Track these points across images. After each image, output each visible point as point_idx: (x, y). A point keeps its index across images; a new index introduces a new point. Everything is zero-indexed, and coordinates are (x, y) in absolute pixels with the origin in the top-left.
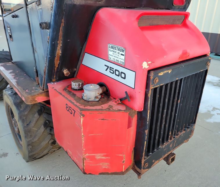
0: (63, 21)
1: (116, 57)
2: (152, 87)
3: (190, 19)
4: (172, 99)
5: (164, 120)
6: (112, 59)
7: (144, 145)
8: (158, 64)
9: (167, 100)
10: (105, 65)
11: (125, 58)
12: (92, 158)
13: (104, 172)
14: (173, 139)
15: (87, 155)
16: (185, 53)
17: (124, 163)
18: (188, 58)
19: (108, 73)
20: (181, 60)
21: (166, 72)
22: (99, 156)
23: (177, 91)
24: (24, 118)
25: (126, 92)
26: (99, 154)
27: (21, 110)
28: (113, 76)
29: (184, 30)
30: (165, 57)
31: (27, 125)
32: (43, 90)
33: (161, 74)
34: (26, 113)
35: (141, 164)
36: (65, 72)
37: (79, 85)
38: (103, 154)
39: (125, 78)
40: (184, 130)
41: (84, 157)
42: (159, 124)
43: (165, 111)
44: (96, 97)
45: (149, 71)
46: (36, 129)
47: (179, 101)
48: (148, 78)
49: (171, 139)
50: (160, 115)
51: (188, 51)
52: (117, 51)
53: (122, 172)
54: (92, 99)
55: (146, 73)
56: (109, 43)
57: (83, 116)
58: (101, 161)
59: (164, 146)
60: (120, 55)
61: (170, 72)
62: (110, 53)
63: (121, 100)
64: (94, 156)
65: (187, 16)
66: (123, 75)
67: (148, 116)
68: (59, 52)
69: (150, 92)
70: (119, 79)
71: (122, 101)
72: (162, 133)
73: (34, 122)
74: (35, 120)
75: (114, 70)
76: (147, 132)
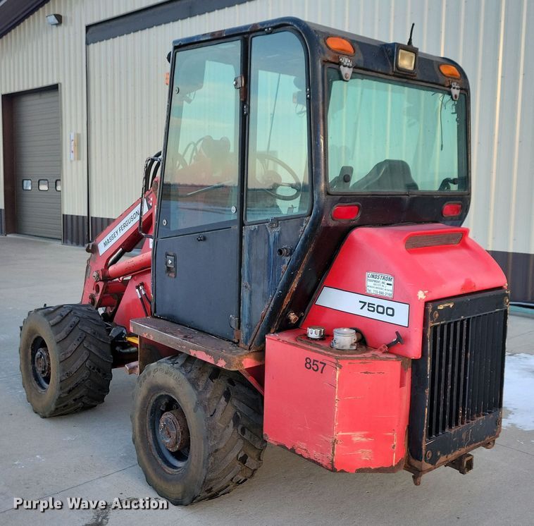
0: (312, 245)
1: (379, 288)
2: (431, 324)
3: (471, 235)
4: (457, 348)
5: (449, 382)
6: (372, 292)
7: (424, 416)
8: (435, 295)
9: (451, 348)
10: (360, 302)
11: (394, 288)
12: (347, 440)
13: (363, 467)
14: (466, 424)
15: (340, 434)
16: (468, 283)
17: (395, 448)
18: (474, 290)
19: (365, 313)
20: (465, 292)
21: (446, 305)
22: (357, 437)
23: (464, 337)
24: (206, 403)
25: (397, 333)
26: (358, 433)
27: (200, 390)
28: (375, 315)
29: (464, 252)
30: (444, 286)
31: (211, 416)
32: (250, 349)
33: (441, 307)
34: (208, 396)
35: (422, 449)
36: (292, 316)
37: (320, 332)
38: (363, 433)
39: (392, 315)
40: (483, 415)
41: (336, 437)
42: (442, 386)
43: (450, 366)
44: (352, 345)
45: (426, 303)
46: (223, 426)
47: (469, 354)
48: (426, 311)
49: (462, 423)
50: (443, 370)
51: (473, 280)
52: (382, 281)
53: (392, 466)
54: (348, 347)
55: (422, 305)
56: (368, 271)
57: (341, 367)
58: (360, 445)
59: (453, 431)
60: (386, 285)
61: (451, 306)
63: (389, 346)
64: (350, 435)
65: (465, 232)
66: (390, 312)
67: (429, 365)
68: (294, 285)
69: (429, 329)
70: (384, 318)
71: (390, 348)
72: (448, 404)
73: (220, 413)
74: (221, 407)
75: (375, 307)
76: (427, 391)
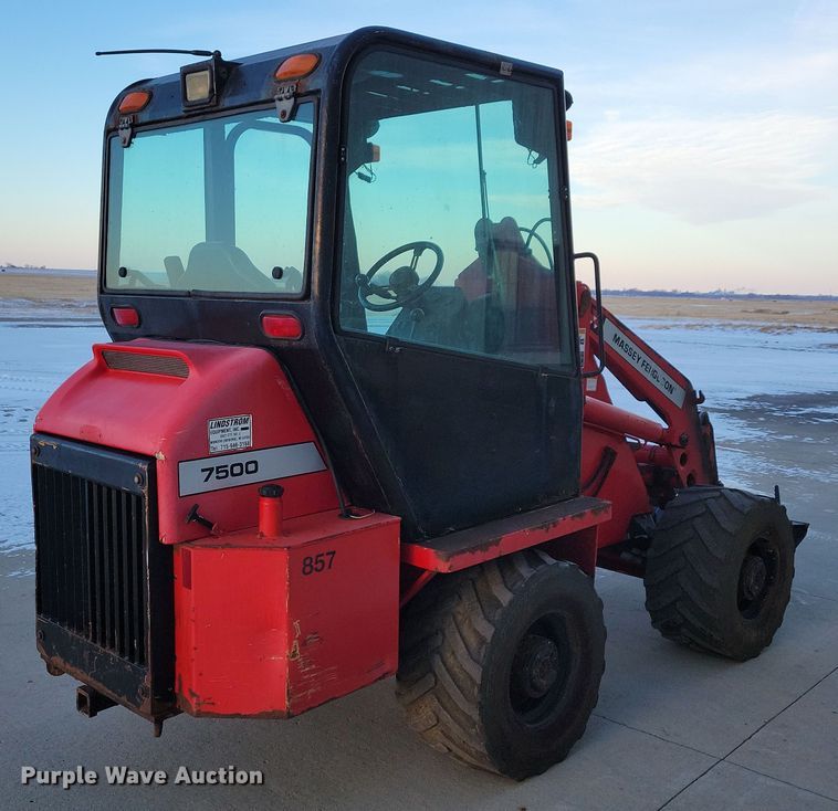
62: (212, 438)
